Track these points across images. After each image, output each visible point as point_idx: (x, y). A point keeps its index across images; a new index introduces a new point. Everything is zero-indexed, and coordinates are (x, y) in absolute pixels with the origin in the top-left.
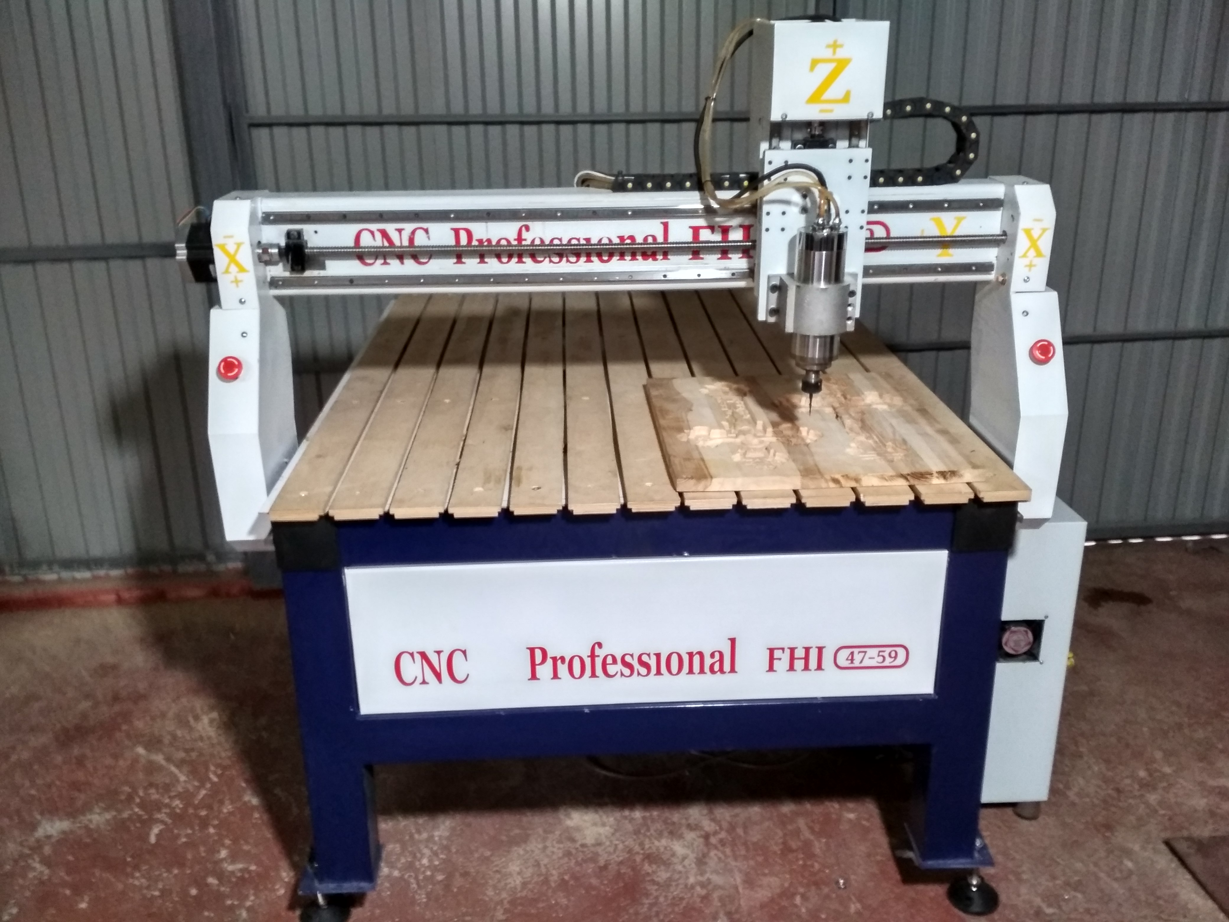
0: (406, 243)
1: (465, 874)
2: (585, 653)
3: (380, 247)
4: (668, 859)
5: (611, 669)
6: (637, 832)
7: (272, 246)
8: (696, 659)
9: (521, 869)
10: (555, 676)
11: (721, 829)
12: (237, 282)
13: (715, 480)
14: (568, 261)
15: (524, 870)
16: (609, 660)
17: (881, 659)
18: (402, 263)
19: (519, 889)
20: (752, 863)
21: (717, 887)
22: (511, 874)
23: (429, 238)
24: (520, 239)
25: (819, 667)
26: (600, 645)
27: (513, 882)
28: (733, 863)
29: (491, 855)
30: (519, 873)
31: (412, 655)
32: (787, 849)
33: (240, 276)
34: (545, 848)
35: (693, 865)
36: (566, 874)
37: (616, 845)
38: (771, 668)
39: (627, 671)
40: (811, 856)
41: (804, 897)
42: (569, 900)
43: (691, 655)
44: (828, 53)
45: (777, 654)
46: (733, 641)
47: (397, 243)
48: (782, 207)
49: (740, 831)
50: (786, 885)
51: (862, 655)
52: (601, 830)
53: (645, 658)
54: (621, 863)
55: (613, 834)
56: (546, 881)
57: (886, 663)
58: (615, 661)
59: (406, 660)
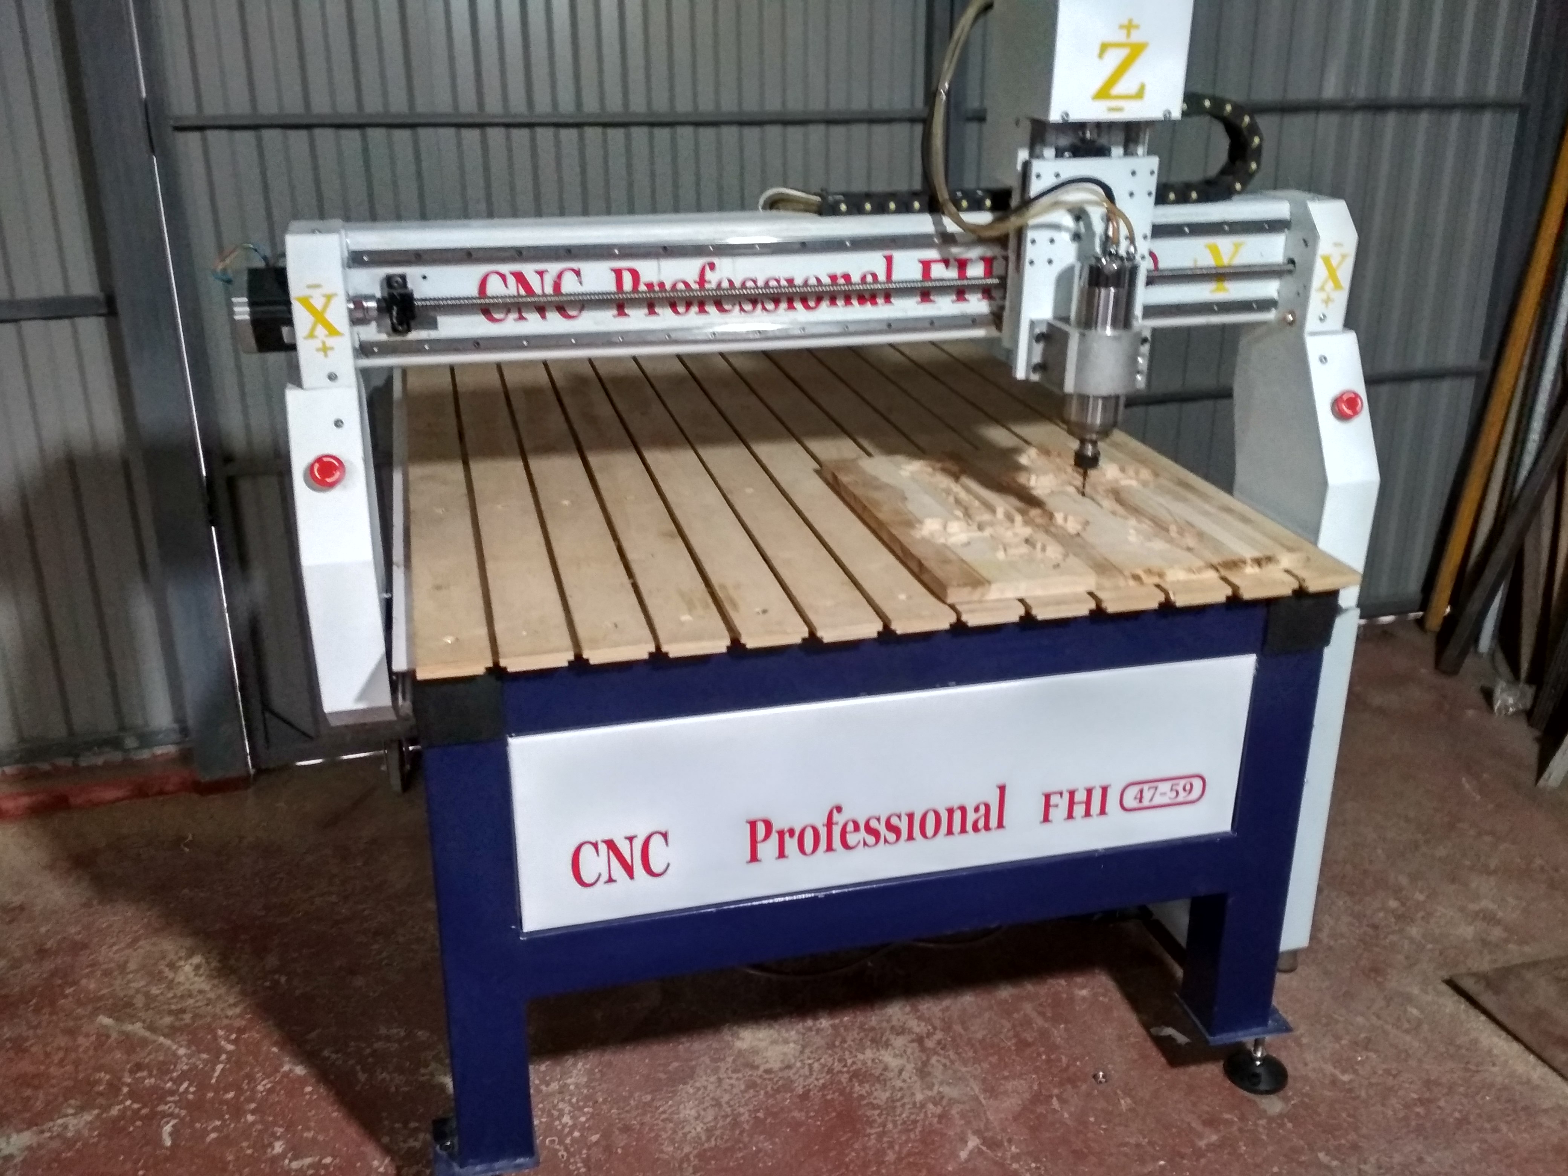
0: (549, 290)
1: (627, 1129)
2: (820, 822)
3: (514, 297)
4: (881, 1074)
5: (852, 839)
6: (831, 1046)
7: (368, 298)
8: (957, 816)
9: (698, 1112)
10: (782, 854)
11: (935, 1028)
12: (325, 350)
13: (994, 587)
14: (764, 308)
15: (702, 1113)
16: (850, 827)
17: (1174, 794)
18: (543, 317)
19: (704, 1138)
20: (986, 1065)
21: (952, 1102)
22: (686, 1120)
23: (581, 283)
24: (702, 281)
25: (1103, 811)
26: (839, 809)
27: (693, 1131)
28: (964, 1069)
29: (653, 1100)
30: (697, 1118)
31: (595, 845)
32: (1022, 1045)
33: (331, 342)
34: (720, 1080)
35: (915, 1078)
36: (758, 1111)
37: (810, 1065)
38: (1046, 819)
39: (871, 840)
40: (1053, 1048)
41: (1062, 1101)
42: (774, 1144)
43: (951, 812)
44: (1120, 36)
45: (1054, 800)
46: (1002, 789)
47: (537, 289)
48: (1049, 234)
49: (958, 1028)
50: (1036, 1087)
51: (1152, 791)
52: (786, 1049)
53: (894, 821)
54: (824, 1087)
55: (802, 1052)
56: (735, 1124)
57: (1181, 798)
58: (857, 828)
59: (587, 852)
